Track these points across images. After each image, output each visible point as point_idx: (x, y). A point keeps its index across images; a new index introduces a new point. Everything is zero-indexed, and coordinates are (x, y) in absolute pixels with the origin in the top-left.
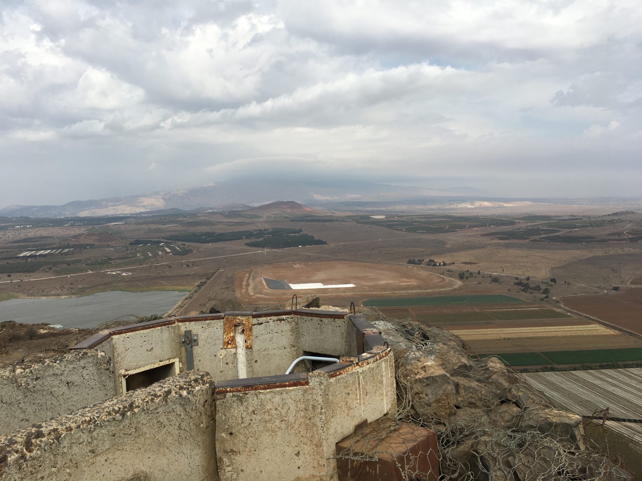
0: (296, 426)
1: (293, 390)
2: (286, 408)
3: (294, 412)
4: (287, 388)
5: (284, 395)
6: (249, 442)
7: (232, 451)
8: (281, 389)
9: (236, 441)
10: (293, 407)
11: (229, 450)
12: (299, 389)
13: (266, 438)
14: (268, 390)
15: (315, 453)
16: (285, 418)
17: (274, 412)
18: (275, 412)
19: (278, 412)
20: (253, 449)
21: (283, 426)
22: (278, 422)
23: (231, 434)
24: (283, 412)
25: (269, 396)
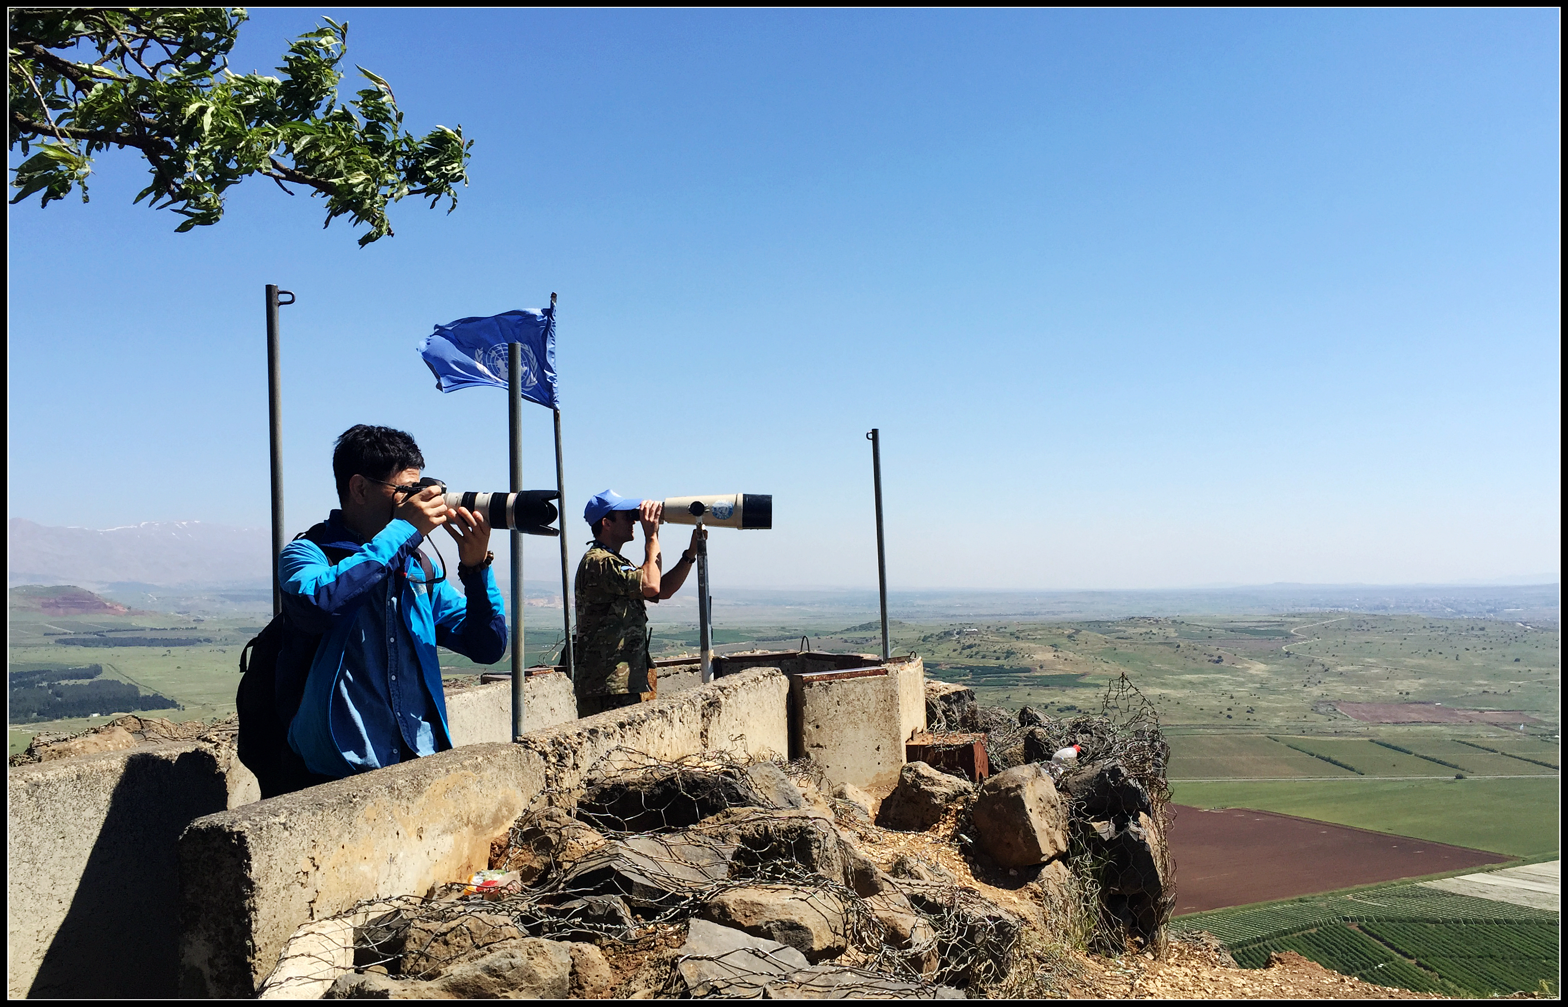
0: (876, 718)
1: (874, 679)
2: (867, 698)
3: (874, 703)
4: (868, 677)
5: (866, 685)
6: (834, 736)
7: (818, 746)
8: (863, 678)
9: (822, 734)
10: (873, 698)
11: (815, 745)
12: (878, 679)
13: (849, 732)
14: (851, 679)
15: (893, 748)
16: (866, 710)
17: (856, 702)
18: (858, 703)
19: (860, 703)
20: (838, 744)
21: (865, 717)
22: (860, 713)
23: (818, 727)
24: (865, 702)
25: (852, 686)
